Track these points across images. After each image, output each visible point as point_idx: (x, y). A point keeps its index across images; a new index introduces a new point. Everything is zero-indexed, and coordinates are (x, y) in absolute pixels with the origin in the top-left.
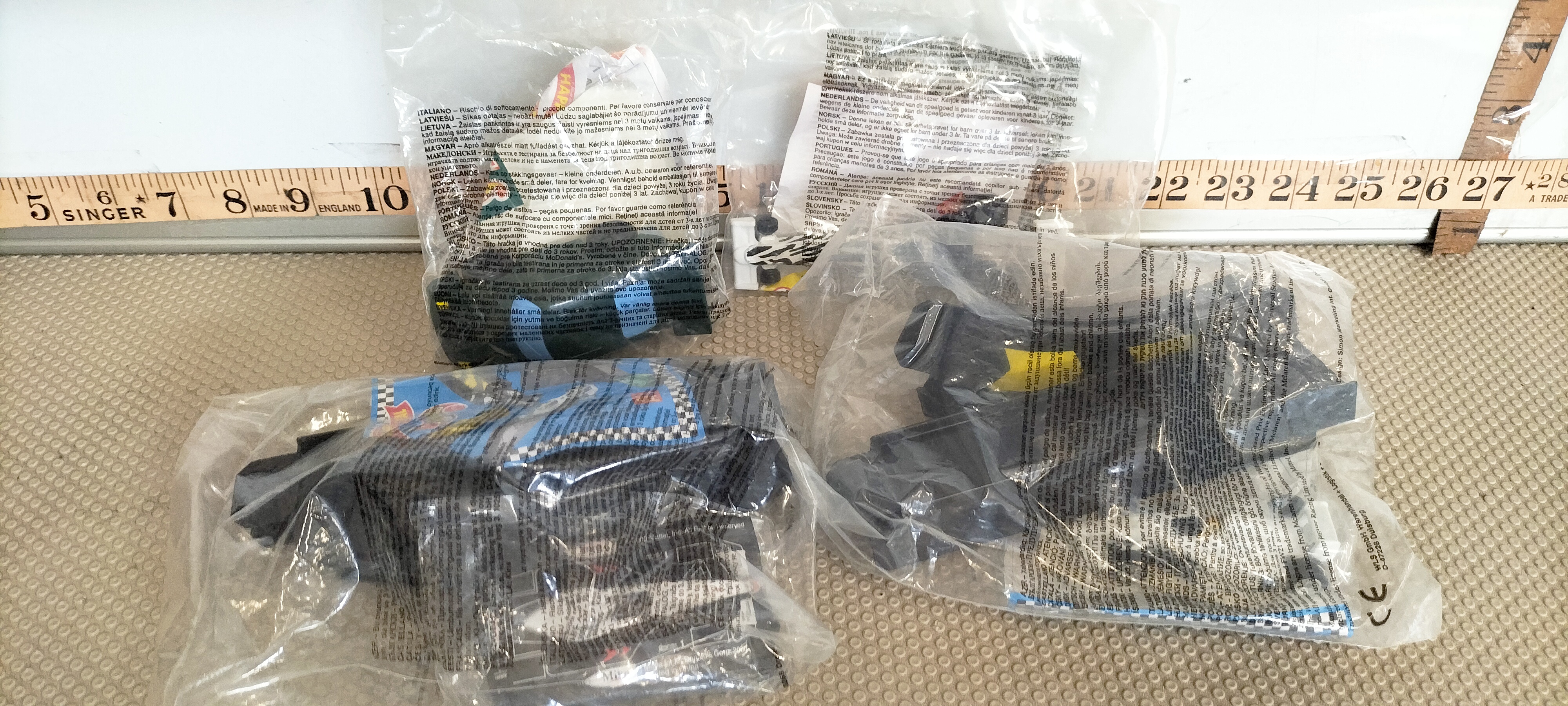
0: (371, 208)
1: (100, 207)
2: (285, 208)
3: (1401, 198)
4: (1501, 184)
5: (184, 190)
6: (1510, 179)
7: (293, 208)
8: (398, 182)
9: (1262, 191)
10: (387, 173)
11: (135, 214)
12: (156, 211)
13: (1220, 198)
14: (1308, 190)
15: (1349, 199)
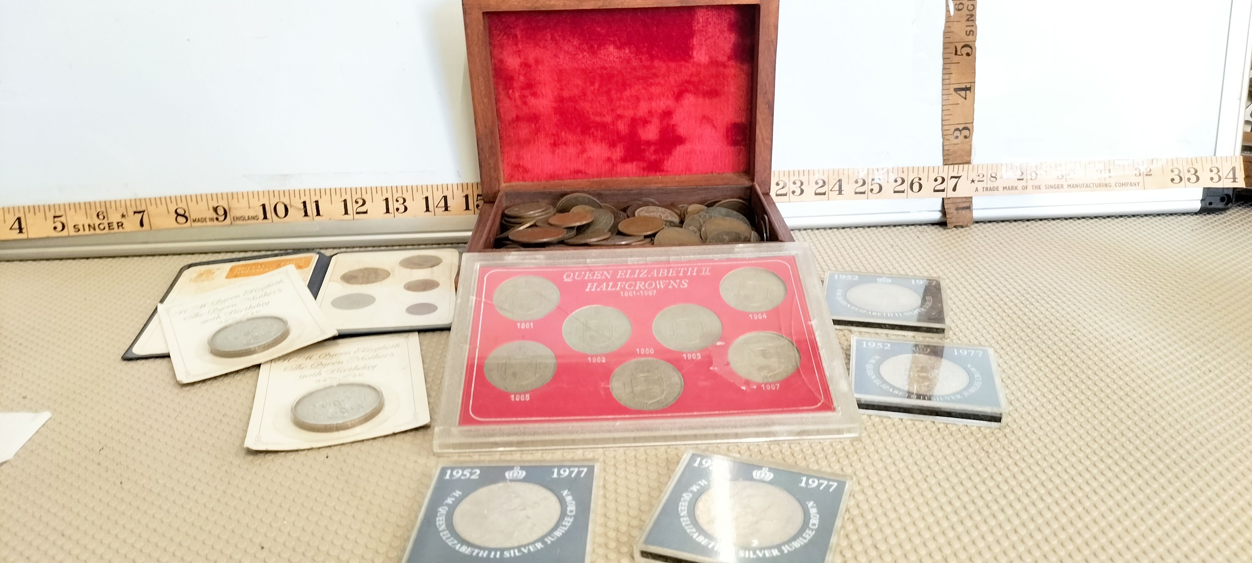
0: (265, 217)
1: (97, 222)
2: (212, 219)
3: (895, 192)
4: (955, 180)
5: (151, 209)
6: (959, 177)
7: (217, 219)
8: (283, 199)
9: (810, 189)
10: (276, 194)
11: (118, 226)
12: (131, 223)
13: (785, 195)
14: (837, 188)
15: (864, 193)
